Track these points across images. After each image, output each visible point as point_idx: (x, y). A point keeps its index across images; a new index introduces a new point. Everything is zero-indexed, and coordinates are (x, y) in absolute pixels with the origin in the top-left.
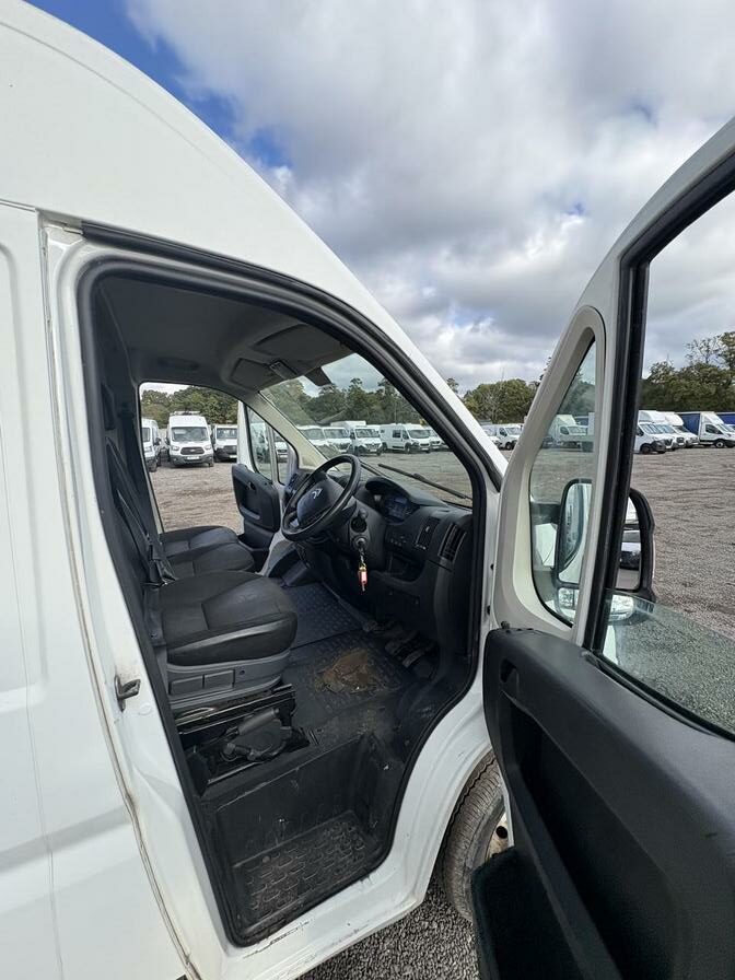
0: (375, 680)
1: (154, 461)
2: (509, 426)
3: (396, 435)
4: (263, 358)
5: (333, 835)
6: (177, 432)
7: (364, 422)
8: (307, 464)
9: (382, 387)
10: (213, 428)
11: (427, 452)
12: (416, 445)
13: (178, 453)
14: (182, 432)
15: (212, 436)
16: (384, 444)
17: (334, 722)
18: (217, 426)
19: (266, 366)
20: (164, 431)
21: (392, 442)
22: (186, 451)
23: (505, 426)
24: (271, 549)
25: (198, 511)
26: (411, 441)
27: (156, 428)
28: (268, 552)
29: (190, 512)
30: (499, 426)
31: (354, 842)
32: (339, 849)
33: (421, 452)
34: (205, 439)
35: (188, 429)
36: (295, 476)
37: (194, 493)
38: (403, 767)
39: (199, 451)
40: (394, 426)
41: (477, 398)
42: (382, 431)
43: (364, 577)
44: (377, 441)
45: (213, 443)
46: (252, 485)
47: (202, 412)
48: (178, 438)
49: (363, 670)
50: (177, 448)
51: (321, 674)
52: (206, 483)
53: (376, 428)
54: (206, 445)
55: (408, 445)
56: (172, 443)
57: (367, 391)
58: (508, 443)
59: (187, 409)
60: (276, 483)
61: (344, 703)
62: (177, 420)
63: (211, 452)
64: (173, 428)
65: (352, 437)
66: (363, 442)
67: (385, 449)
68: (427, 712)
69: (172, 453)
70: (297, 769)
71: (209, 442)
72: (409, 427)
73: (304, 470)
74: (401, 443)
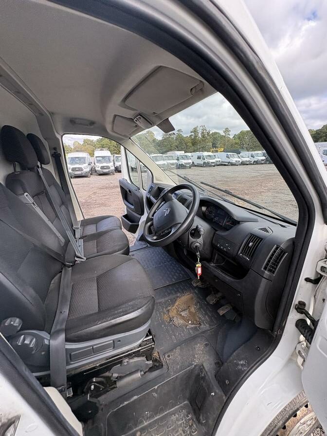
0: (200, 318)
1: (89, 172)
2: (256, 152)
3: (199, 158)
4: (129, 114)
5: (178, 420)
6: (98, 159)
7: (183, 152)
8: (158, 181)
9: (193, 134)
10: (114, 156)
11: (214, 166)
12: (208, 163)
13: (99, 169)
14: (101, 159)
15: (113, 160)
16: (193, 163)
17: (178, 350)
18: (116, 155)
19: (132, 120)
20: (93, 158)
21: (197, 162)
22: (102, 168)
23: (254, 153)
24: (140, 223)
25: (108, 197)
26: (206, 161)
27: (89, 157)
28: (138, 225)
29: (105, 197)
30: (250, 153)
31: (191, 427)
32: (182, 432)
33: (211, 166)
34: (110, 162)
35: (103, 157)
36: (151, 188)
37: (107, 188)
38: (225, 398)
39: (108, 167)
40: (198, 154)
41: (239, 138)
42: (192, 156)
43: (199, 271)
44: (190, 161)
45: (114, 164)
46: (129, 191)
47: (109, 149)
48: (99, 161)
49: (193, 310)
50: (98, 167)
51: (168, 311)
52: (112, 183)
53: (189, 154)
54: (111, 164)
55: (204, 163)
56: (96, 164)
57: (185, 136)
58: (254, 161)
59: (102, 147)
60: (141, 189)
61: (182, 334)
62: (98, 153)
63: (113, 168)
64: (96, 157)
65: (178, 159)
66: (183, 162)
67: (193, 165)
68: (242, 365)
69: (97, 169)
70: (156, 387)
71: (112, 163)
72: (206, 154)
73: (156, 184)
74: (201, 162)
